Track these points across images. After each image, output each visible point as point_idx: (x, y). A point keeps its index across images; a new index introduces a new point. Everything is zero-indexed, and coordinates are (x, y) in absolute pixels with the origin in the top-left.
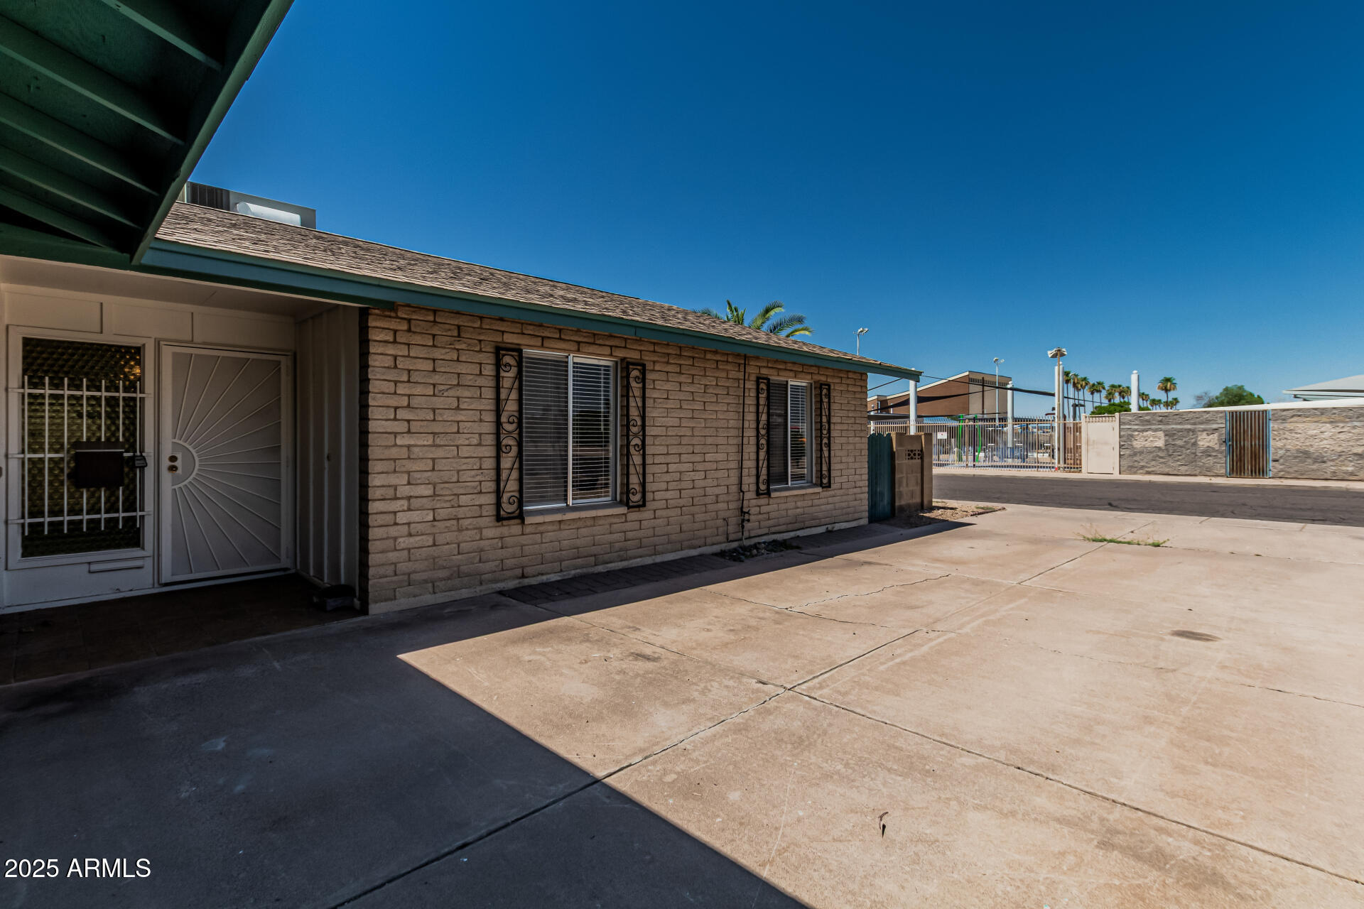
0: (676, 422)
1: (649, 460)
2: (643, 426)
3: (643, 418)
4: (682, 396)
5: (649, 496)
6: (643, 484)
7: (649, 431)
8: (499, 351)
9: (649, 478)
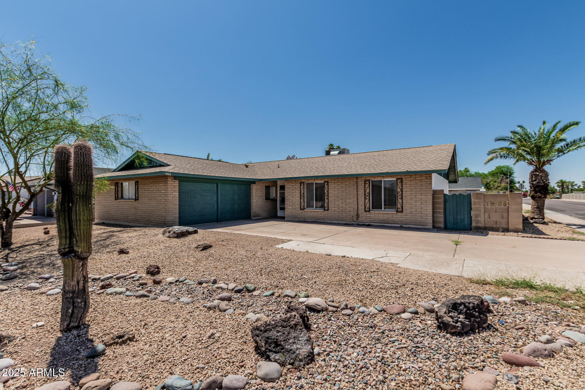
0: (337, 193)
1: (329, 201)
2: (328, 194)
3: (328, 192)
4: (339, 187)
5: (329, 208)
6: (328, 206)
7: (329, 195)
8: (301, 183)
9: (330, 205)
